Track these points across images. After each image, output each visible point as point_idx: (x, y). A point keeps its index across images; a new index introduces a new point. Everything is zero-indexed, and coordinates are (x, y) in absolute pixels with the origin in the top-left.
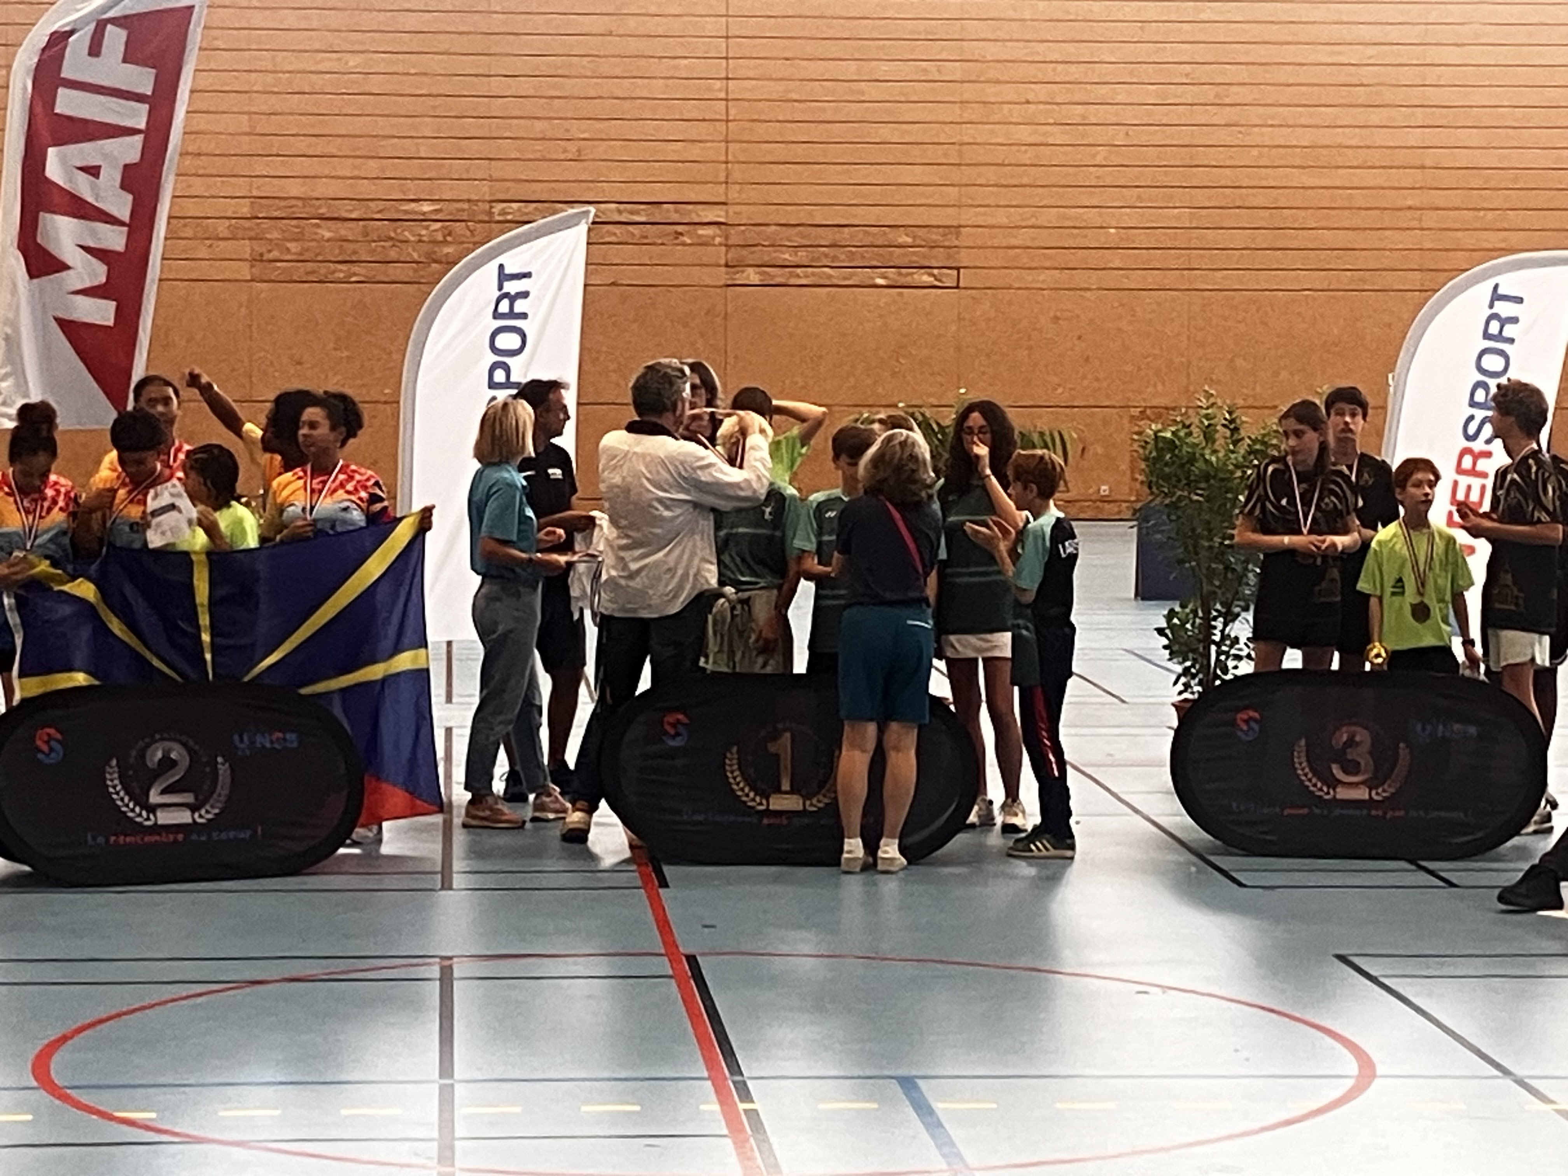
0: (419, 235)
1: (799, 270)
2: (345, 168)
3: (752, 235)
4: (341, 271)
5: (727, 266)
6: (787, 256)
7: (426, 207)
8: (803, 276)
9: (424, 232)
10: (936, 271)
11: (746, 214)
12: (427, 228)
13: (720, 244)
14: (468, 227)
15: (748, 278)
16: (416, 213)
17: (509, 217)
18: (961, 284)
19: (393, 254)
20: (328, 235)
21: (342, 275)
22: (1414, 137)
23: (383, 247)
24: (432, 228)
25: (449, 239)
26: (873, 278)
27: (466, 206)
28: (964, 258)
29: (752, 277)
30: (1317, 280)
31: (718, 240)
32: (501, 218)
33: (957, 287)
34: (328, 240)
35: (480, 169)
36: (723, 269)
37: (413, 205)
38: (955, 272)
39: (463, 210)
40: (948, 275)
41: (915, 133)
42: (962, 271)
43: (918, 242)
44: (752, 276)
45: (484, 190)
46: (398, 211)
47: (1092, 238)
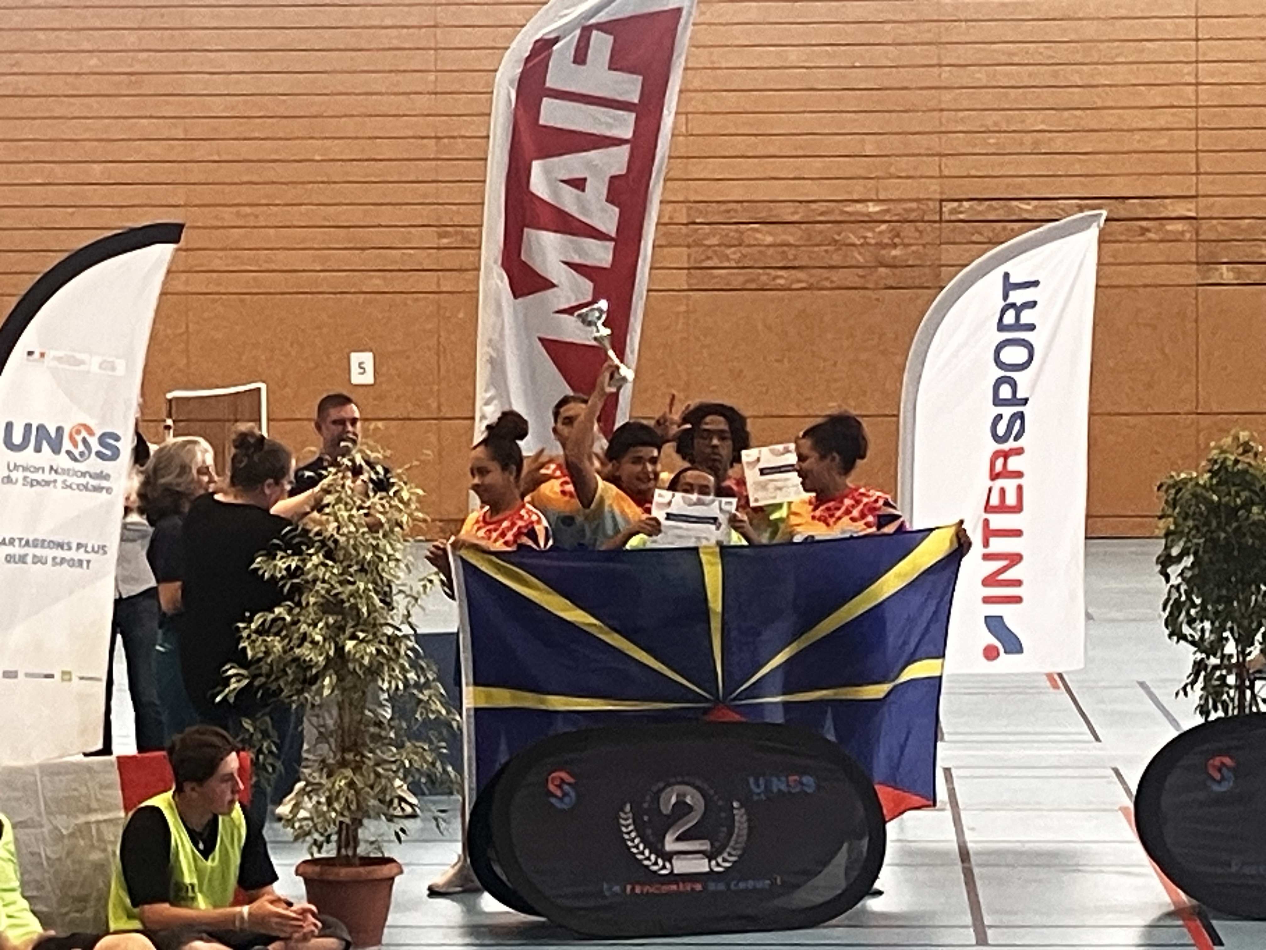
0: (865, 238)
2: (786, 168)
3: (1223, 230)
4: (781, 277)
5: (1198, 263)
7: (873, 208)
9: (869, 234)
11: (1220, 206)
12: (872, 230)
13: (1190, 240)
14: (917, 229)
15: (1221, 276)
16: (863, 215)
17: (962, 216)
19: (837, 259)
20: (769, 239)
21: (782, 281)
23: (826, 251)
24: (878, 230)
25: (897, 240)
27: (914, 205)
31: (1188, 236)
32: (953, 218)
34: (769, 246)
35: (931, 166)
36: (1195, 267)
37: (859, 207)
39: (913, 210)
44: (1226, 274)
45: (934, 189)
46: (843, 212)
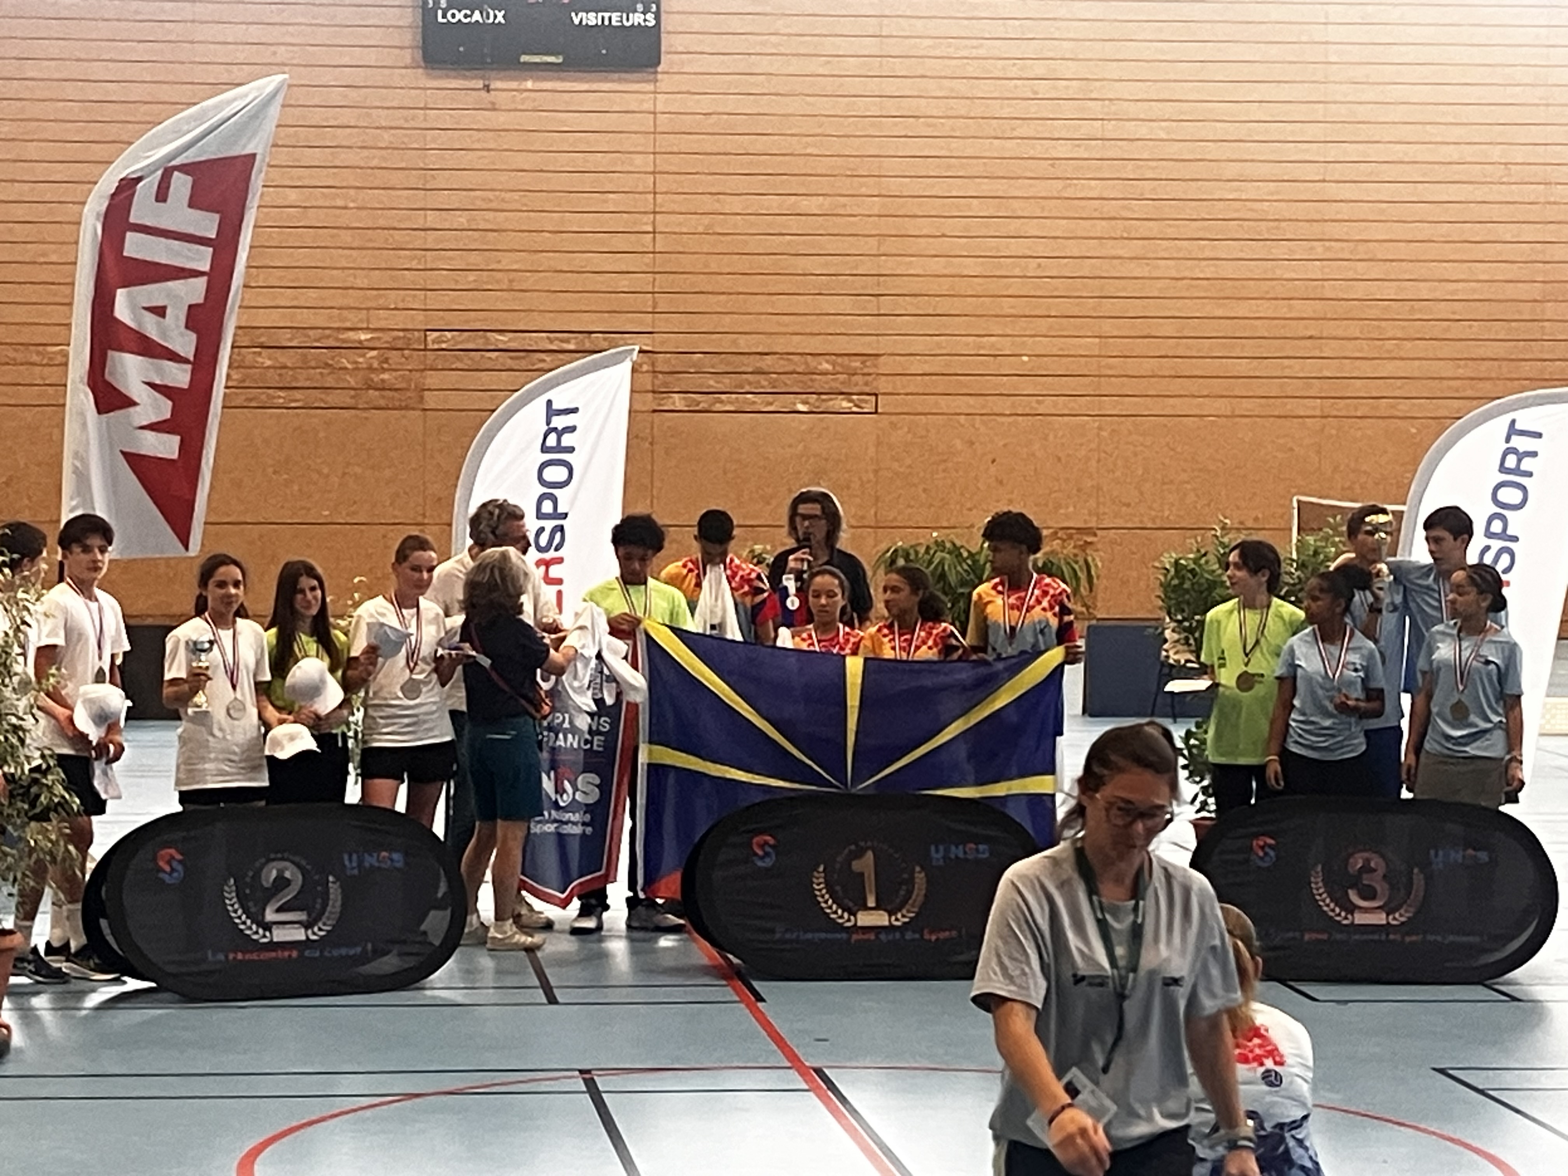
0: (356, 363)
1: (723, 396)
2: (286, 298)
3: (676, 362)
4: (280, 397)
5: (654, 392)
6: (712, 383)
7: (363, 336)
8: (728, 403)
9: (361, 360)
10: (855, 397)
11: (673, 343)
12: (364, 356)
13: (647, 372)
14: (403, 356)
15: (674, 403)
16: (355, 341)
17: (444, 346)
18: (880, 410)
19: (330, 382)
20: (268, 363)
21: (281, 401)
22: (1315, 270)
23: (321, 373)
24: (368, 355)
25: (385, 366)
26: (795, 404)
27: (401, 334)
28: (883, 385)
29: (677, 404)
30: (1222, 406)
31: (645, 368)
32: (436, 346)
33: (876, 412)
34: (268, 367)
35: (416, 300)
36: (650, 395)
37: (351, 335)
38: (873, 398)
39: (399, 338)
40: (866, 402)
41: (835, 265)
42: (880, 397)
43: (838, 369)
44: (677, 401)
45: (419, 320)
46: (337, 339)
47: (1007, 366)
